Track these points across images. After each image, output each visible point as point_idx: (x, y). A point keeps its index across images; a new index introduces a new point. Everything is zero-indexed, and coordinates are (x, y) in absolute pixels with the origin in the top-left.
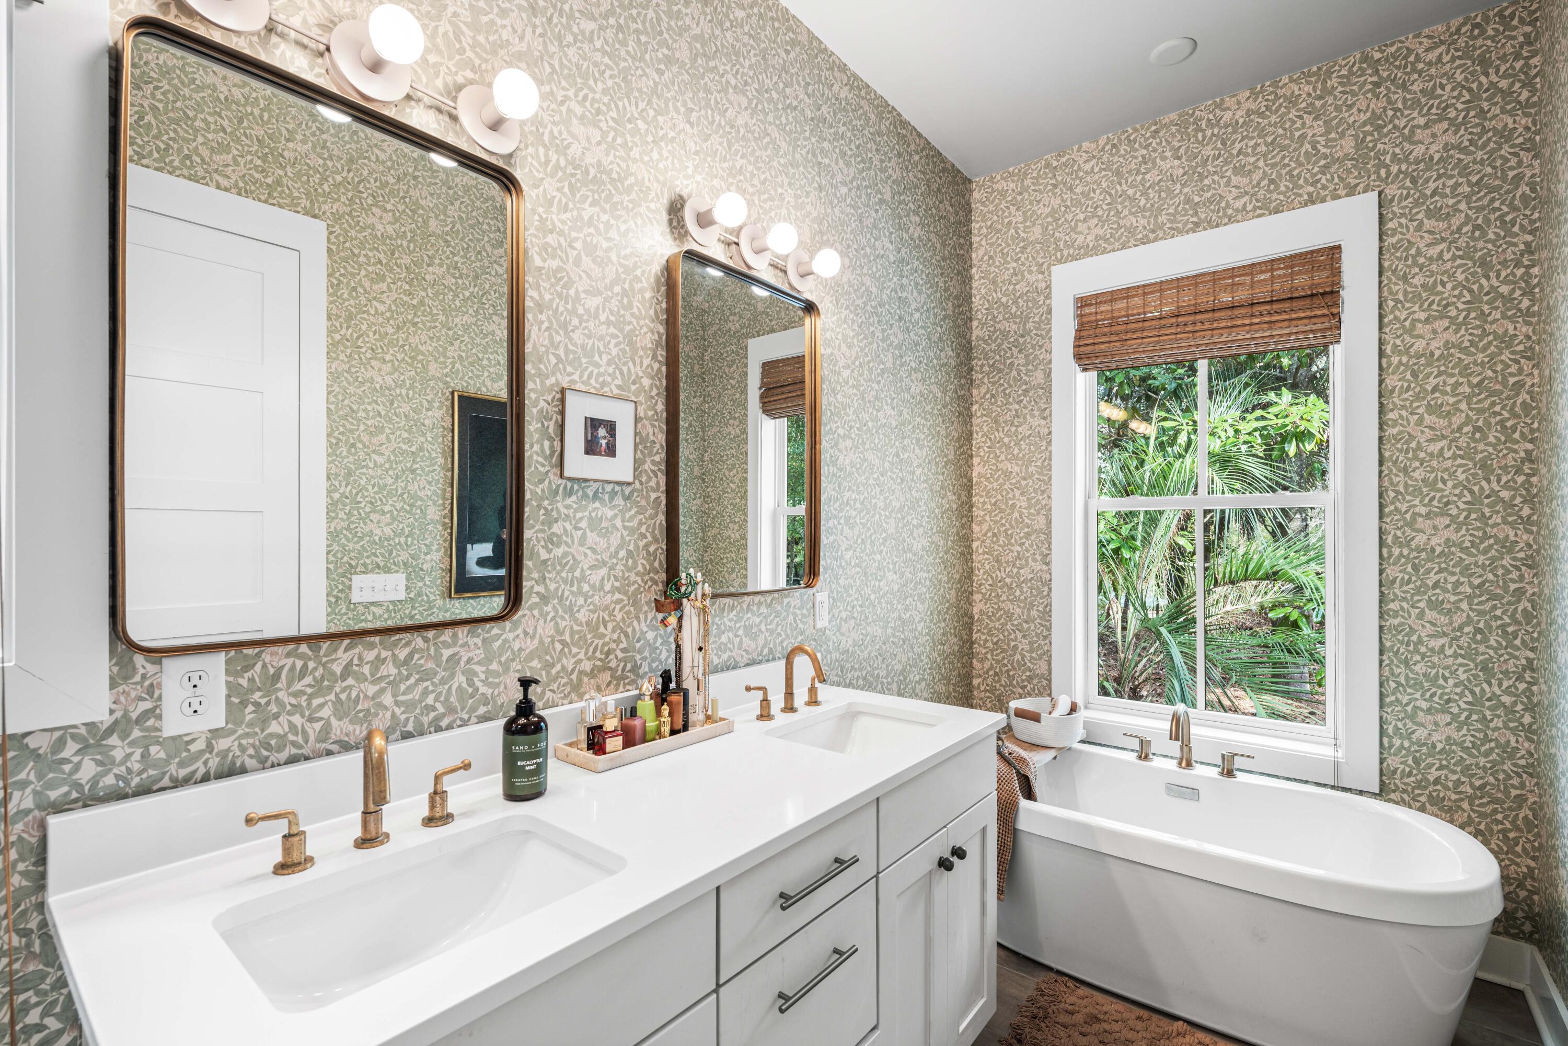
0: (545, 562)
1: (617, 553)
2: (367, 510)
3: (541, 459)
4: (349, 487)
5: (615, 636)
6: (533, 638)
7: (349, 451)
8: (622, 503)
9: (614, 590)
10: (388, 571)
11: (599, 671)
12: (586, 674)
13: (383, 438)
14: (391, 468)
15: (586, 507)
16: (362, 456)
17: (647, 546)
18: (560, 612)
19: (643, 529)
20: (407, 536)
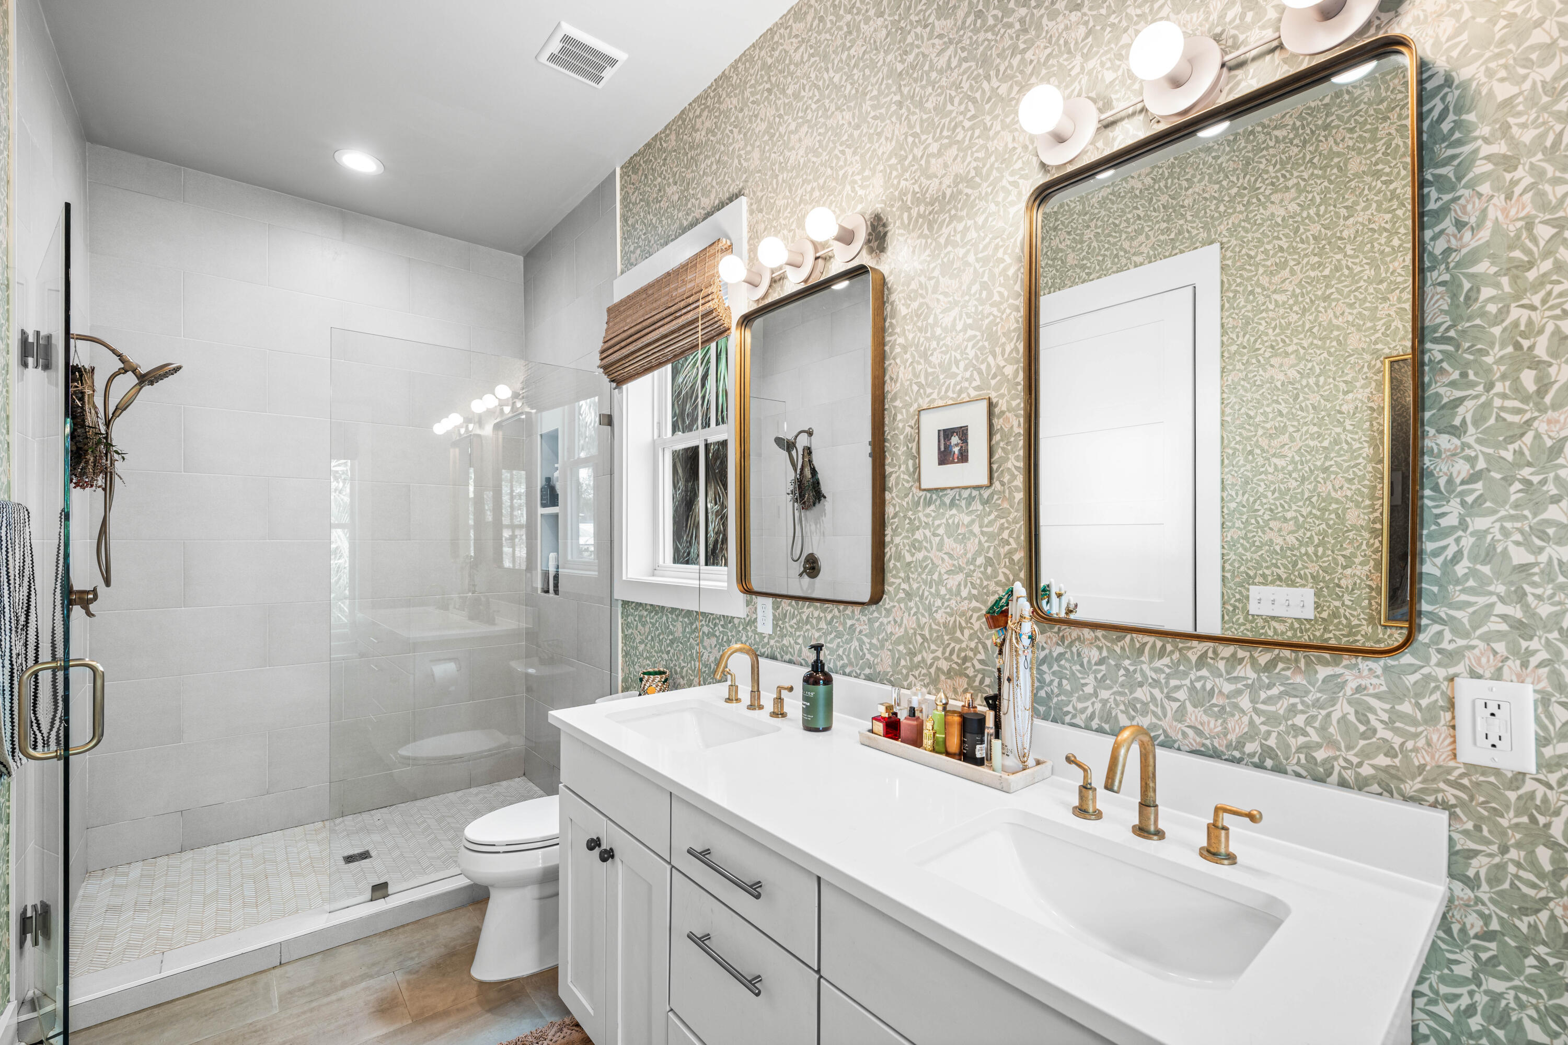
0: (909, 564)
1: (974, 559)
2: (1266, 517)
3: (906, 477)
4: (1246, 496)
5: (973, 645)
6: (900, 626)
7: (1246, 460)
8: (980, 507)
9: (971, 597)
10: (1292, 584)
11: (956, 674)
12: (943, 673)
13: (1285, 438)
14: (1295, 470)
15: (943, 514)
16: (1261, 461)
17: (1010, 553)
18: (921, 610)
19: (1005, 535)
20: (1317, 546)
